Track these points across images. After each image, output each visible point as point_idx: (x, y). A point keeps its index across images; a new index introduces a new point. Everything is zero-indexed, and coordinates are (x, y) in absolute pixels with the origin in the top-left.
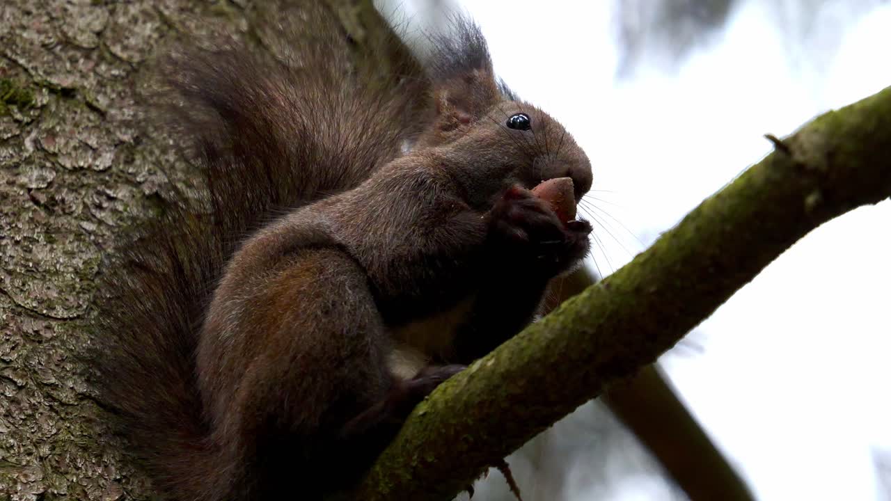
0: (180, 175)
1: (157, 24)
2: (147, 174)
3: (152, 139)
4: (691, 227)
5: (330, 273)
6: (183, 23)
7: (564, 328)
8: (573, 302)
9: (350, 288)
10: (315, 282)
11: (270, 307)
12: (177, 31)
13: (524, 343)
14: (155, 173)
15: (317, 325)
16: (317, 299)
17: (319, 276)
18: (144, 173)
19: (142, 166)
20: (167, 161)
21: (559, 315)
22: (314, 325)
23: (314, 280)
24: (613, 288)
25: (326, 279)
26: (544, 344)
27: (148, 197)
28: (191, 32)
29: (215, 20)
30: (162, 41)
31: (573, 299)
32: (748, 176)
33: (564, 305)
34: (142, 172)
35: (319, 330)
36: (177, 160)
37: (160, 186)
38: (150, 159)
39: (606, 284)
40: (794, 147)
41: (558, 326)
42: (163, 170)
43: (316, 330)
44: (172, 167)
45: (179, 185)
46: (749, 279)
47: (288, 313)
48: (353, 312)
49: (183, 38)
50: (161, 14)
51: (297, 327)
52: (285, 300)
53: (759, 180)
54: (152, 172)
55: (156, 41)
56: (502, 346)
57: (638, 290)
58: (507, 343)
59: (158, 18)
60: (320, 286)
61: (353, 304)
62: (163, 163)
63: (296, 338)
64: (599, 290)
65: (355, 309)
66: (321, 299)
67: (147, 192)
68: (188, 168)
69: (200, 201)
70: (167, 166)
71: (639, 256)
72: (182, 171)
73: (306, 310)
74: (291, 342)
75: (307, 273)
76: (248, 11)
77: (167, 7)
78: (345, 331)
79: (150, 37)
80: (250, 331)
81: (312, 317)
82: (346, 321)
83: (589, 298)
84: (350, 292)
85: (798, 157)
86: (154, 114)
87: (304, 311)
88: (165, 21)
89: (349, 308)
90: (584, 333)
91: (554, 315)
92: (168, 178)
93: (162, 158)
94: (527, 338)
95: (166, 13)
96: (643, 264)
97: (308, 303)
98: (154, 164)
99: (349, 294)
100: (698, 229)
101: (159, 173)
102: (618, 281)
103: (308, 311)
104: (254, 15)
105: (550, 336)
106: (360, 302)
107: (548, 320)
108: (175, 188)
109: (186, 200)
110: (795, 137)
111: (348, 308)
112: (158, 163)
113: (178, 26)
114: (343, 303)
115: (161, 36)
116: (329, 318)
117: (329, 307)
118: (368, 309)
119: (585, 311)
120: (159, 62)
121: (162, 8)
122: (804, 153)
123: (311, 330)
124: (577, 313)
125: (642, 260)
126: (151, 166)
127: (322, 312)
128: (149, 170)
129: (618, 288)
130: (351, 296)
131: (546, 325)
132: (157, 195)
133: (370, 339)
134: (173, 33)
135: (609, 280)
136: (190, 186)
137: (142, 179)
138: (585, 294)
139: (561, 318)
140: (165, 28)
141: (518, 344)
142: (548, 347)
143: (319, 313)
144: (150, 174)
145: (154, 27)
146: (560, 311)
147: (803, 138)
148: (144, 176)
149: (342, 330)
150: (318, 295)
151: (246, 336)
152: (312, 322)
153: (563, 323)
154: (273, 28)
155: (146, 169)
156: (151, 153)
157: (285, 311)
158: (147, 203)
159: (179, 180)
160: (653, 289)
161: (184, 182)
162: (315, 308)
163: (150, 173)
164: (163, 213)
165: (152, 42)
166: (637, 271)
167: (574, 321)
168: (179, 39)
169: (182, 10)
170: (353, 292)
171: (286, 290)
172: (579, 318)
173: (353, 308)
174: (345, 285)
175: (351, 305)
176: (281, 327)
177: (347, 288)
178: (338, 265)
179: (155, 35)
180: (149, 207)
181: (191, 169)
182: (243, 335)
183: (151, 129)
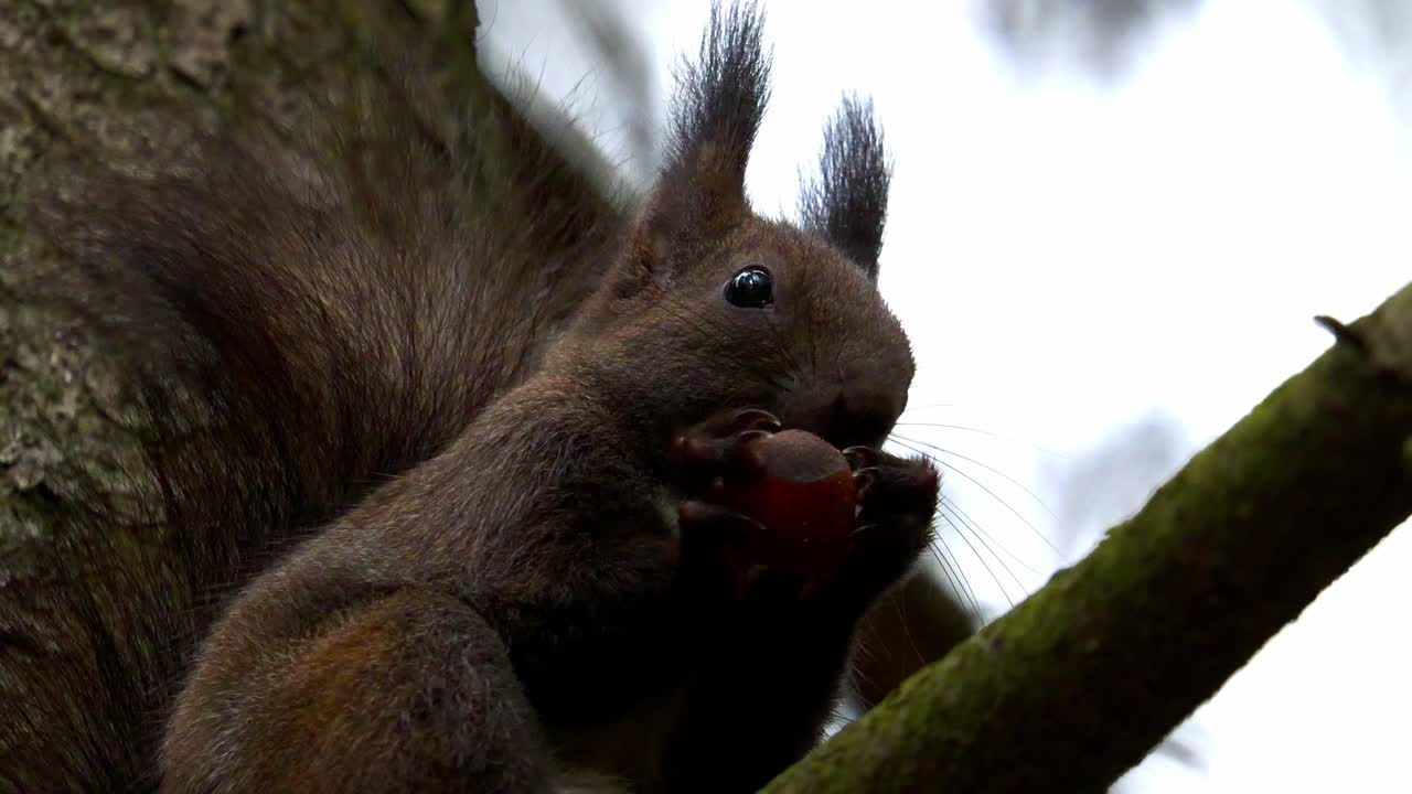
0: (90, 442)
1: (28, 130)
2: (20, 445)
3: (26, 371)
4: (1168, 511)
5: (429, 629)
6: (80, 124)
7: (910, 733)
8: (924, 681)
9: (472, 662)
10: (395, 649)
11: (300, 711)
12: (69, 141)
13: (828, 770)
14: (37, 443)
15: (402, 743)
16: (400, 687)
17: (404, 636)
18: (14, 444)
19: (10, 430)
20: (61, 416)
21: (897, 707)
22: (396, 744)
23: (393, 644)
24: (1009, 646)
25: (420, 640)
26: (868, 769)
27: (25, 495)
28: (98, 143)
29: (149, 115)
30: (39, 165)
31: (926, 671)
32: (1281, 399)
33: (908, 686)
34: (9, 441)
35: (407, 753)
36: (79, 413)
37: (48, 468)
38: (25, 415)
39: (994, 635)
40: (1374, 337)
41: (898, 730)
42: (54, 437)
43: (400, 756)
44: (73, 428)
45: (90, 466)
46: (1292, 614)
47: (337, 720)
48: (478, 718)
49: (83, 156)
50: (34, 108)
51: (359, 746)
52: (331, 694)
53: (1303, 409)
54: (31, 441)
55: (27, 166)
56: (780, 779)
57: (1061, 649)
58: (792, 770)
59: (27, 118)
60: (408, 657)
61: (479, 699)
62: (54, 421)
63: (358, 773)
64: (979, 652)
65: (482, 711)
66: (409, 686)
67: (23, 484)
68: (107, 430)
69: (132, 497)
70: (62, 427)
71: (1059, 576)
72: (95, 435)
73: (379, 709)
74: (345, 781)
75: (377, 634)
76: (215, 93)
77: (46, 94)
78: (461, 761)
79: (12, 157)
80: (262, 766)
81: (392, 725)
82: (463, 738)
83: (960, 668)
84: (472, 670)
85: (1384, 357)
86: (28, 317)
87: (374, 712)
88: (43, 122)
89: (471, 707)
90: (952, 743)
91: (889, 708)
92: (64, 452)
93: (52, 411)
94: (831, 760)
95: (45, 105)
96: (1072, 593)
97: (381, 695)
98: (32, 422)
99: (471, 677)
100: (1181, 516)
101: (45, 443)
102: (1018, 632)
103: (383, 713)
104: (228, 101)
105: (881, 752)
106: (493, 694)
107: (875, 721)
108: (80, 473)
109: (105, 497)
110: (1378, 316)
111: (467, 708)
112: (41, 422)
113: (69, 129)
114: (458, 697)
115: (36, 156)
116: (428, 730)
117: (426, 705)
118: (513, 709)
119: (952, 698)
120: (33, 210)
121: (35, 95)
122: (1395, 346)
123: (389, 754)
124: (937, 701)
125: (1066, 584)
126: (27, 429)
127: (412, 716)
128: (24, 438)
129: (1019, 644)
130: (474, 681)
131: (872, 728)
132: (42, 488)
133: (513, 778)
134: (60, 149)
135: (999, 629)
136: (111, 467)
137: (10, 458)
138: (951, 661)
139: (903, 714)
140: (44, 137)
141: (816, 771)
142: (877, 777)
143: (405, 716)
144: (27, 446)
145: (20, 137)
146: (901, 697)
147: (1390, 317)
148: (13, 450)
149: (455, 759)
150: (403, 678)
151: (256, 775)
152: (391, 737)
153: (907, 723)
154: (272, 124)
155: (18, 435)
156: (28, 401)
157: (332, 715)
158: (21, 506)
159: (88, 456)
160: (1092, 645)
161: (99, 460)
162: (397, 707)
163: (27, 443)
164: (57, 528)
165: (18, 168)
166: (1055, 609)
167: (929, 720)
168: (74, 158)
169: (78, 97)
170: (480, 672)
171: (335, 672)
172: (940, 713)
173: (479, 708)
174: (460, 654)
175: (474, 702)
176: (323, 748)
177: (466, 662)
178: (446, 613)
179: (24, 154)
180: (28, 516)
181: (112, 432)
182: (250, 772)
183: (23, 350)
